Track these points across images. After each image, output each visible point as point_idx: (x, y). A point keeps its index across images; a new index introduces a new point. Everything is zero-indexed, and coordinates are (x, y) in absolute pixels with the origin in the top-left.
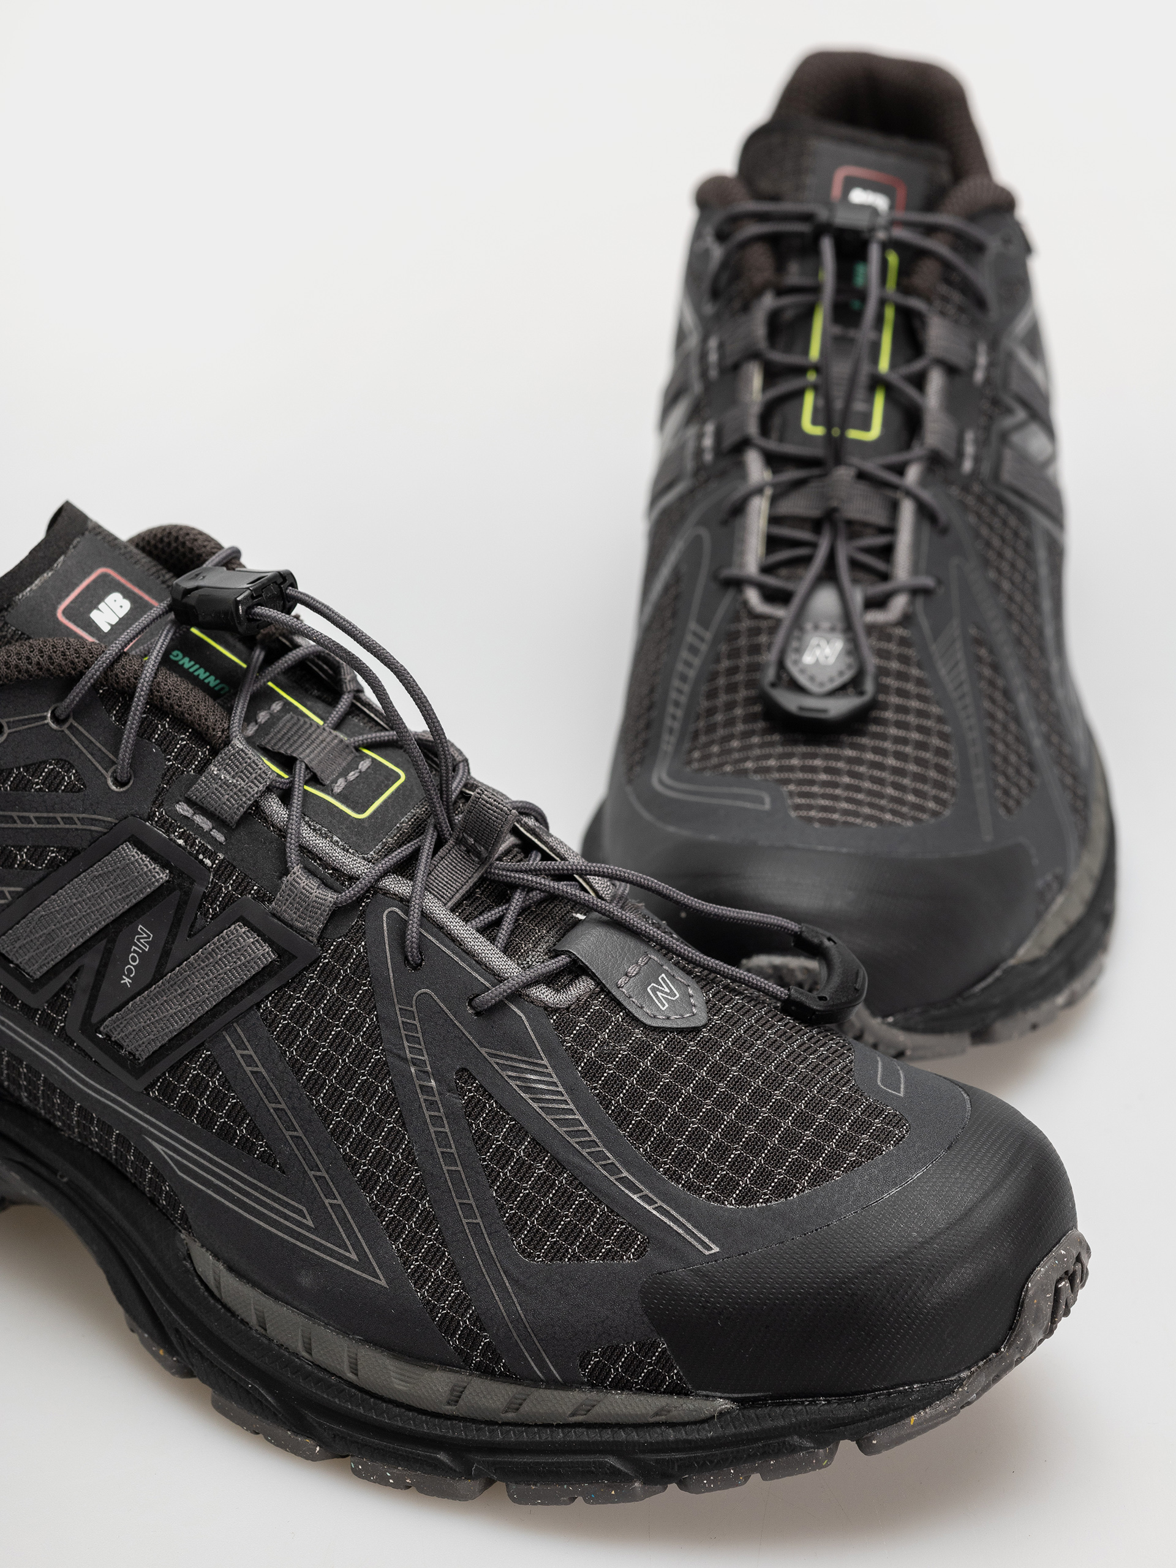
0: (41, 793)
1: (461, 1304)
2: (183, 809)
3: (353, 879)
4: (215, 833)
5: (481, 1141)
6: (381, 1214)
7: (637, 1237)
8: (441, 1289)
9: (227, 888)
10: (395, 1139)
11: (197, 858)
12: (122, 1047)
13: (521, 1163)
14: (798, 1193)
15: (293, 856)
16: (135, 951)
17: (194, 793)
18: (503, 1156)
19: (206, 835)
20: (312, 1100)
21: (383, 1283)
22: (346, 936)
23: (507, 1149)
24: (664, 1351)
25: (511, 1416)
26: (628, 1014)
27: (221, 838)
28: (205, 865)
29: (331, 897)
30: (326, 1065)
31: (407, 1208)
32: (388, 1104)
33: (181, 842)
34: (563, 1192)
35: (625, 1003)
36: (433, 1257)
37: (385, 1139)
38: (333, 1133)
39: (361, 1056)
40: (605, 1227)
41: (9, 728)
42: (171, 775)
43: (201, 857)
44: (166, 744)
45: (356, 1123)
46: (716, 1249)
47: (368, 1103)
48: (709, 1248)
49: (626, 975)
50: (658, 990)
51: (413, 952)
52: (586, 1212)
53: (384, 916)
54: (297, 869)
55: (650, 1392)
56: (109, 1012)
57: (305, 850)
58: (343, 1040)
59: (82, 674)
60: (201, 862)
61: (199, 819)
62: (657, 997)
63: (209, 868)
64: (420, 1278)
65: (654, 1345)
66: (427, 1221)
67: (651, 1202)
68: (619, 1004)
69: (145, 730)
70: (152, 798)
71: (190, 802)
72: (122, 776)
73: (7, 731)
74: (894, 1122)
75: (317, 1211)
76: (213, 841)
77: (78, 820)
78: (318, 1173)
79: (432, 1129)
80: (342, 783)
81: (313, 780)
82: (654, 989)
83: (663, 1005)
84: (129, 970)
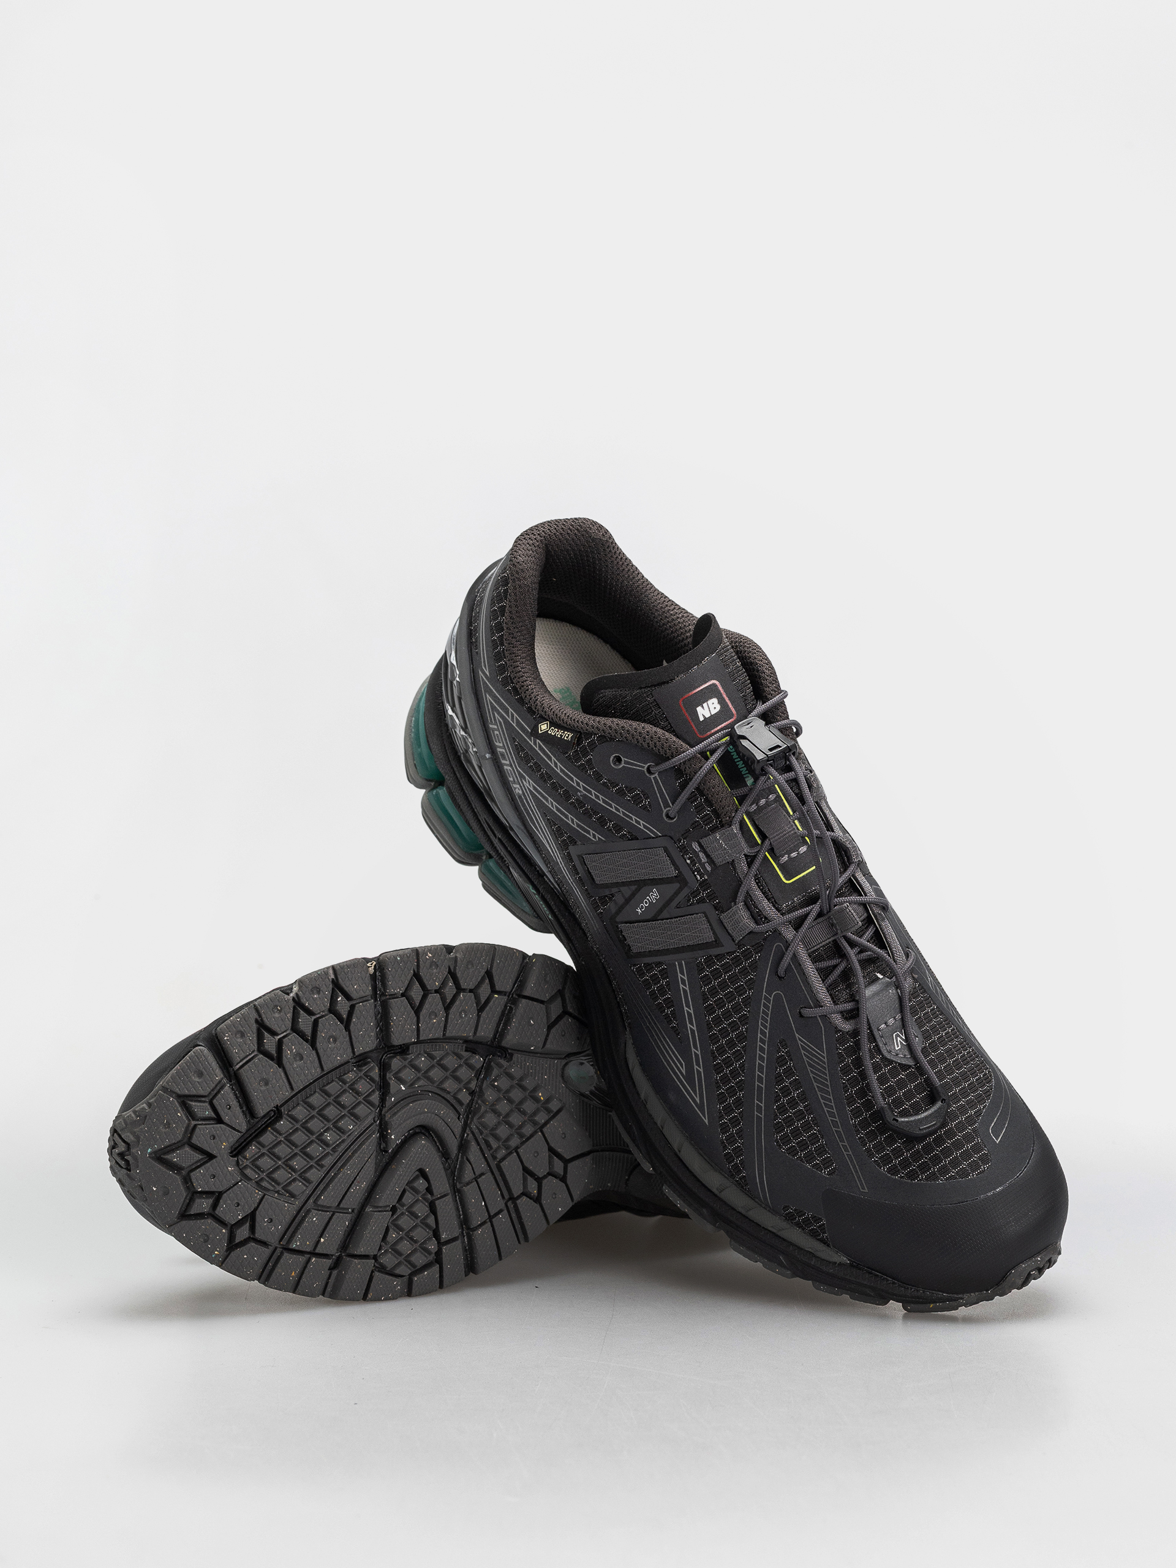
0: (629, 802)
1: (738, 1151)
2: (695, 846)
3: (767, 920)
4: (707, 865)
5: (779, 1079)
6: (719, 1088)
7: (833, 1164)
8: (731, 1140)
9: (703, 894)
10: (738, 1055)
11: (694, 873)
12: (626, 940)
13: (793, 1098)
14: (918, 1181)
15: (741, 897)
16: (648, 899)
17: (703, 841)
18: (786, 1091)
19: (703, 865)
20: (706, 1016)
21: (706, 1121)
22: (753, 946)
23: (789, 1089)
24: (823, 1224)
25: (743, 1212)
26: (877, 1045)
27: (709, 869)
28: (697, 878)
29: (752, 925)
30: (720, 1004)
31: (732, 1092)
32: (741, 1037)
33: (688, 861)
34: (807, 1123)
35: (878, 1040)
36: (735, 1122)
37: (734, 1053)
38: (710, 1036)
39: (737, 1009)
40: (821, 1151)
41: (624, 763)
42: (696, 825)
43: (696, 873)
44: (699, 809)
45: (723, 1038)
46: (866, 1191)
47: (733, 1032)
48: (864, 1189)
49: (886, 1023)
50: (899, 1036)
51: (781, 972)
52: (814, 1139)
53: (775, 946)
54: (741, 905)
55: (812, 1236)
56: (626, 920)
57: (748, 896)
58: (732, 996)
59: (668, 759)
60: (695, 875)
61: (701, 855)
62: (897, 1040)
63: (698, 880)
64: (724, 1129)
65: (820, 1220)
66: (739, 1103)
67: (846, 1150)
68: (875, 1038)
69: (692, 798)
70: (683, 833)
71: (700, 845)
72: (672, 815)
73: (623, 764)
74: (984, 1159)
75: (689, 1068)
76: (704, 868)
77: (642, 825)
78: (696, 1051)
79: (758, 1061)
80: (786, 858)
81: (772, 851)
82: (897, 1036)
83: (898, 1046)
84: (642, 907)
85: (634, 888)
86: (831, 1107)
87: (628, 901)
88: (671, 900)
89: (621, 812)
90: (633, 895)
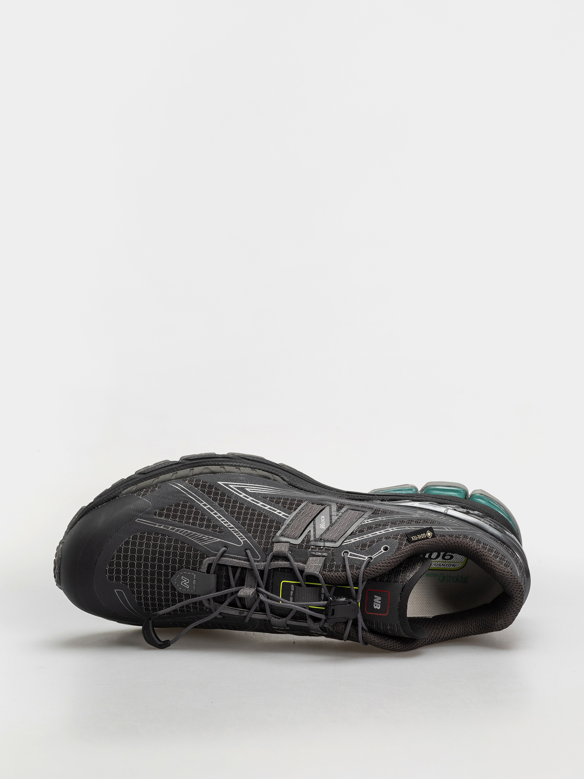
0: (366, 542)
2: (325, 554)
5: (209, 521)
6: (228, 497)
9: (305, 544)
10: (233, 513)
11: (316, 546)
12: (317, 504)
16: (324, 523)
17: (324, 558)
18: (202, 520)
19: (316, 552)
20: (258, 512)
21: (220, 483)
22: (268, 548)
23: (202, 522)
24: (140, 496)
26: (189, 569)
30: (258, 520)
31: (221, 500)
32: (238, 519)
34: (183, 519)
36: (209, 493)
37: (235, 512)
38: (250, 508)
39: (250, 525)
42: (333, 560)
45: (244, 512)
46: (136, 521)
47: (243, 517)
48: (138, 520)
53: (260, 557)
61: (320, 554)
63: (312, 546)
64: (211, 487)
66: (215, 500)
71: (324, 556)
72: (345, 554)
73: (382, 550)
74: (111, 578)
75: (246, 492)
76: (314, 551)
77: (353, 541)
78: (250, 499)
79: (223, 518)
80: (293, 589)
81: (300, 585)
82: (187, 581)
83: (183, 578)
84: (323, 519)
85: (333, 521)
86: (180, 532)
87: (331, 516)
88: (315, 531)
89: (365, 537)
90: (331, 519)
